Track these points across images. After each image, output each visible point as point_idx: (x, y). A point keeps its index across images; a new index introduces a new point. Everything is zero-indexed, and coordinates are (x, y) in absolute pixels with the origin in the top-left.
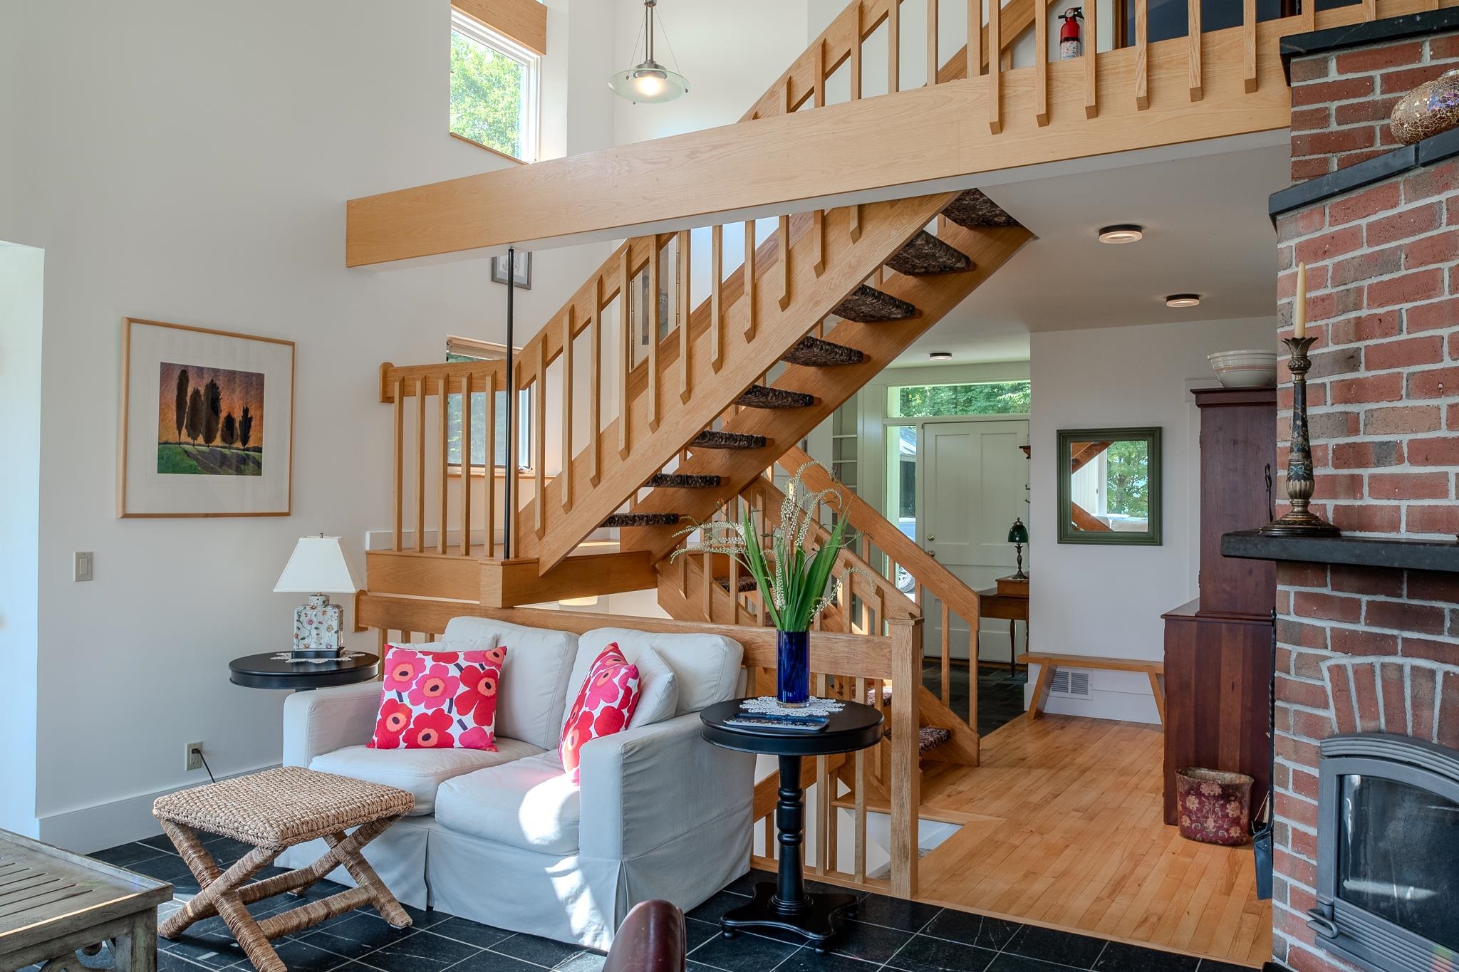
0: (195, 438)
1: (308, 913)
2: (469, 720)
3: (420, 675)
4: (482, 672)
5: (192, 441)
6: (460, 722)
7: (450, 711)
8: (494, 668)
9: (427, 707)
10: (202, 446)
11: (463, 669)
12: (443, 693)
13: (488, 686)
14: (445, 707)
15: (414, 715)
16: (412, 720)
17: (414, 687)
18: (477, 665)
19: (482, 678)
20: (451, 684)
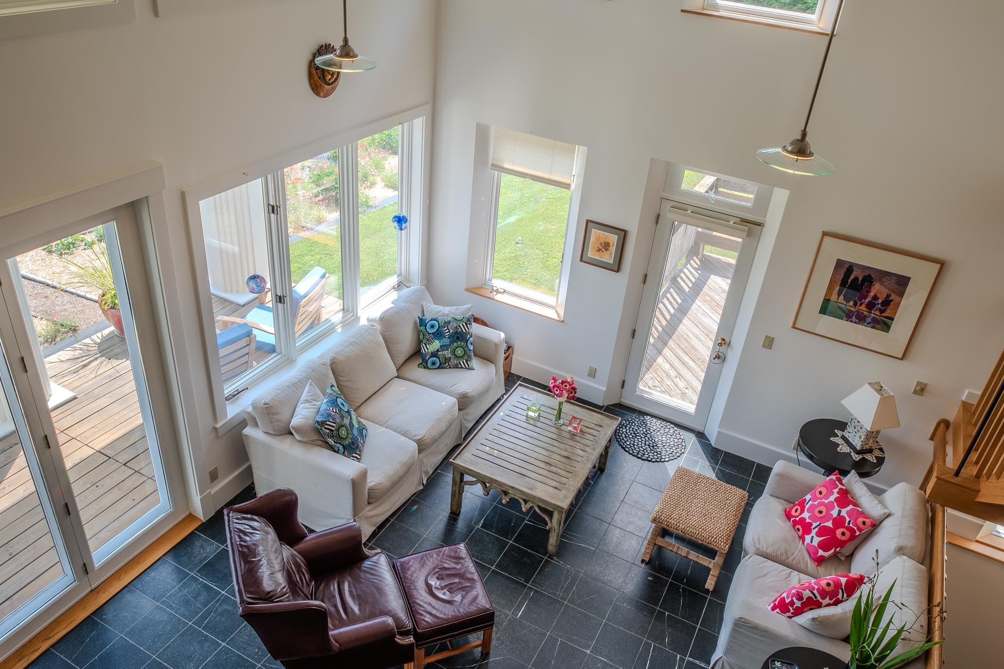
0: (848, 302)
1: (678, 550)
2: (817, 540)
3: (824, 500)
4: (846, 525)
5: (845, 303)
6: (813, 537)
7: (814, 529)
8: (855, 528)
9: (809, 518)
10: (852, 307)
11: (839, 515)
12: (821, 518)
13: (843, 534)
14: (815, 525)
15: (803, 515)
16: (800, 517)
17: (816, 503)
18: (848, 519)
19: (843, 528)
20: (828, 517)
